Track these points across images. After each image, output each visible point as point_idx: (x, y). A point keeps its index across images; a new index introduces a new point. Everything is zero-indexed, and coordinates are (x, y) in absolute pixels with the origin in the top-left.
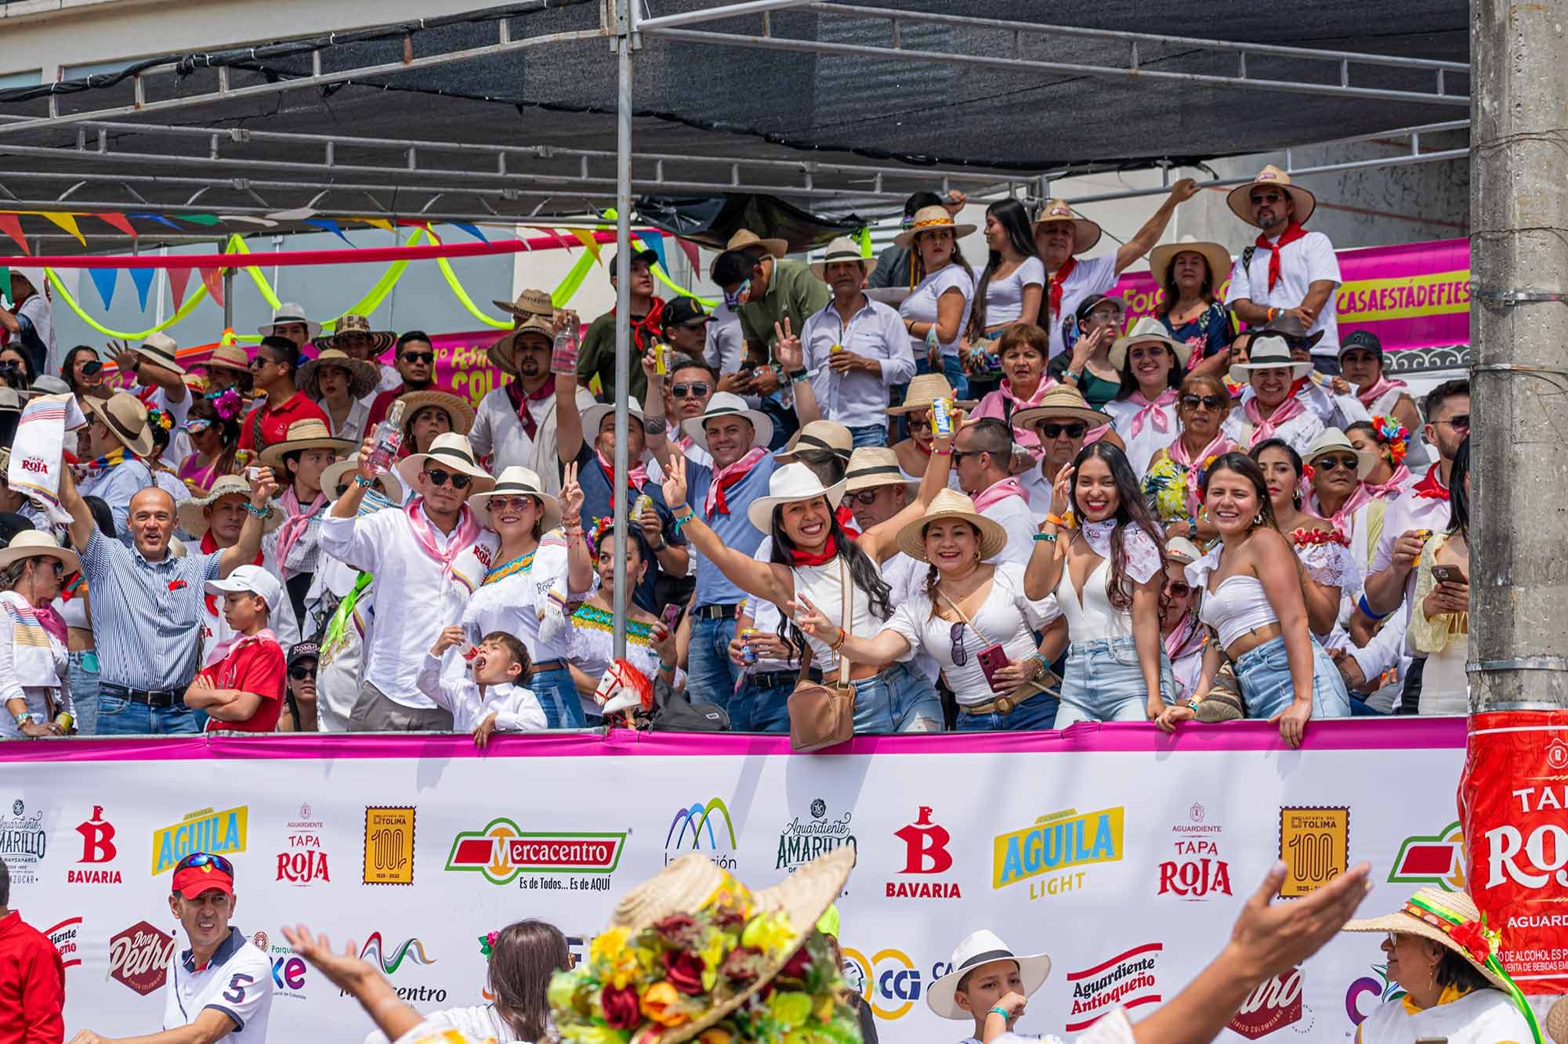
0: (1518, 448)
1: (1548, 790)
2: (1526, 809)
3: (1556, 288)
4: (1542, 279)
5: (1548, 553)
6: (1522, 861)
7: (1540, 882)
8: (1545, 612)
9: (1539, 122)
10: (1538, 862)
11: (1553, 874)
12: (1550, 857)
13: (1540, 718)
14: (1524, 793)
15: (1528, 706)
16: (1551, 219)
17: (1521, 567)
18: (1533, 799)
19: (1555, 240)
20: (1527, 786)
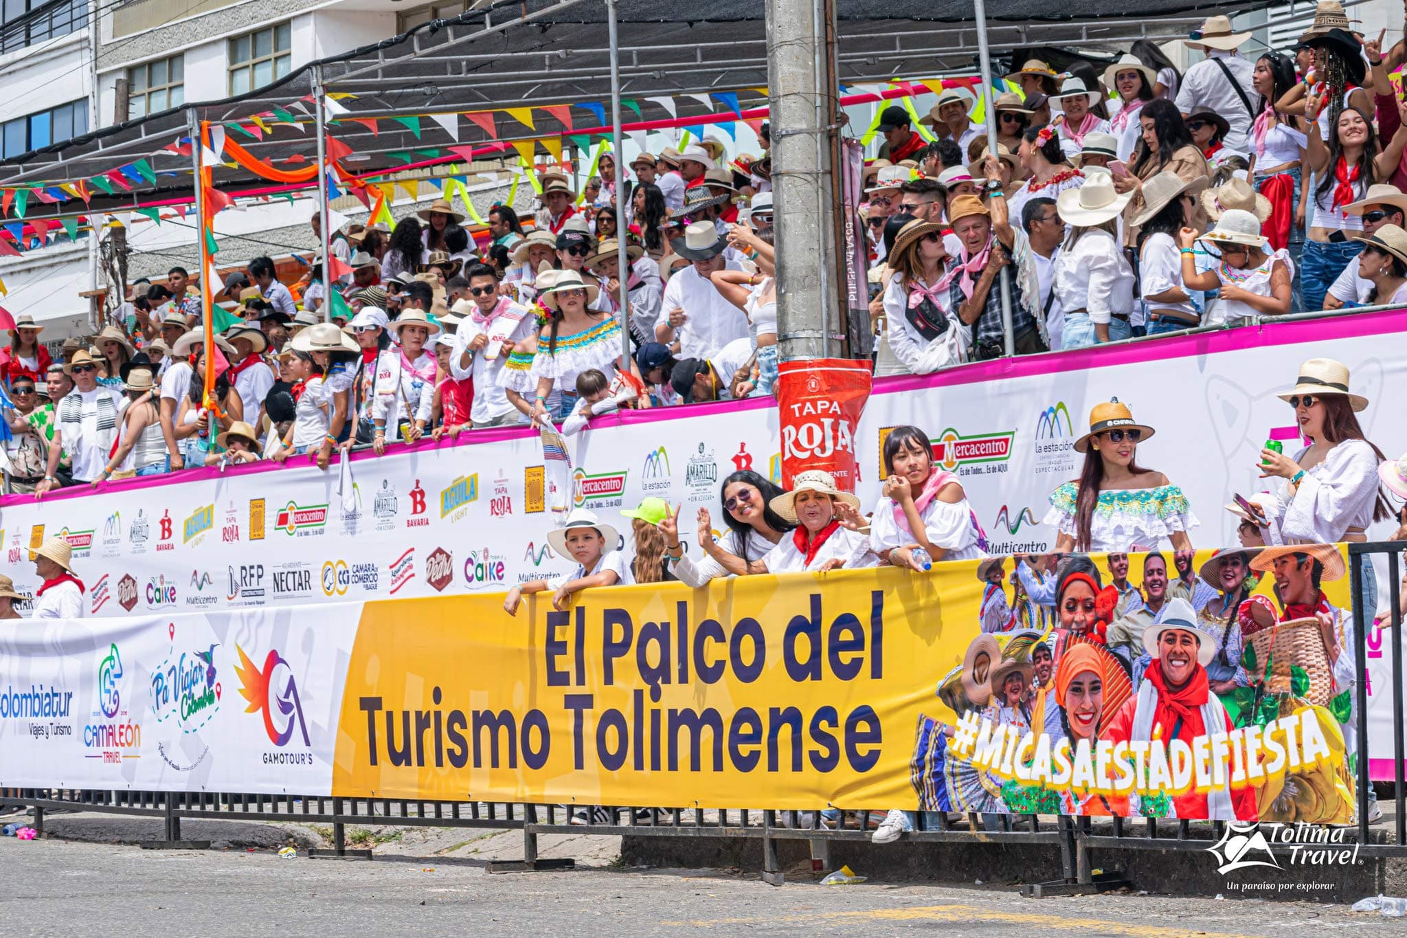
0: (786, 217)
1: (808, 404)
2: (797, 415)
3: (804, 126)
4: (794, 121)
5: (804, 273)
6: (797, 444)
7: (805, 455)
8: (804, 306)
9: (790, 35)
10: (804, 443)
11: (812, 450)
12: (811, 441)
13: (803, 364)
14: (796, 407)
15: (796, 359)
16: (799, 88)
17: (790, 282)
18: (801, 410)
19: (802, 100)
20: (796, 402)
